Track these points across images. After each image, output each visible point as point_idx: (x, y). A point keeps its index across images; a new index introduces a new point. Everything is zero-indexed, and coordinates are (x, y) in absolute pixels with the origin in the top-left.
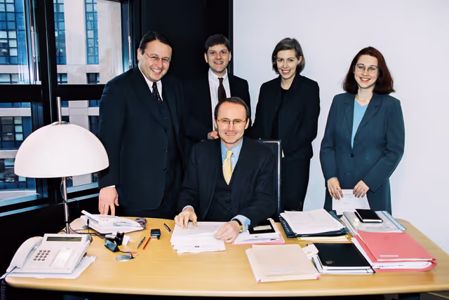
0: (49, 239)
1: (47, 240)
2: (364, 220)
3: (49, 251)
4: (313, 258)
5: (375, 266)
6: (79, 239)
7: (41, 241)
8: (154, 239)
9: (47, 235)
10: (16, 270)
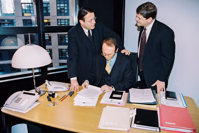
0: (24, 93)
1: (23, 93)
2: (167, 98)
3: (22, 99)
4: (133, 117)
5: (162, 128)
6: (34, 95)
7: (21, 93)
8: (69, 96)
9: (24, 91)
10: (7, 106)
